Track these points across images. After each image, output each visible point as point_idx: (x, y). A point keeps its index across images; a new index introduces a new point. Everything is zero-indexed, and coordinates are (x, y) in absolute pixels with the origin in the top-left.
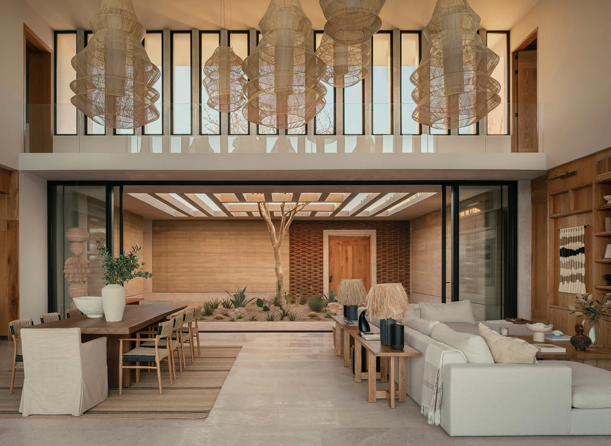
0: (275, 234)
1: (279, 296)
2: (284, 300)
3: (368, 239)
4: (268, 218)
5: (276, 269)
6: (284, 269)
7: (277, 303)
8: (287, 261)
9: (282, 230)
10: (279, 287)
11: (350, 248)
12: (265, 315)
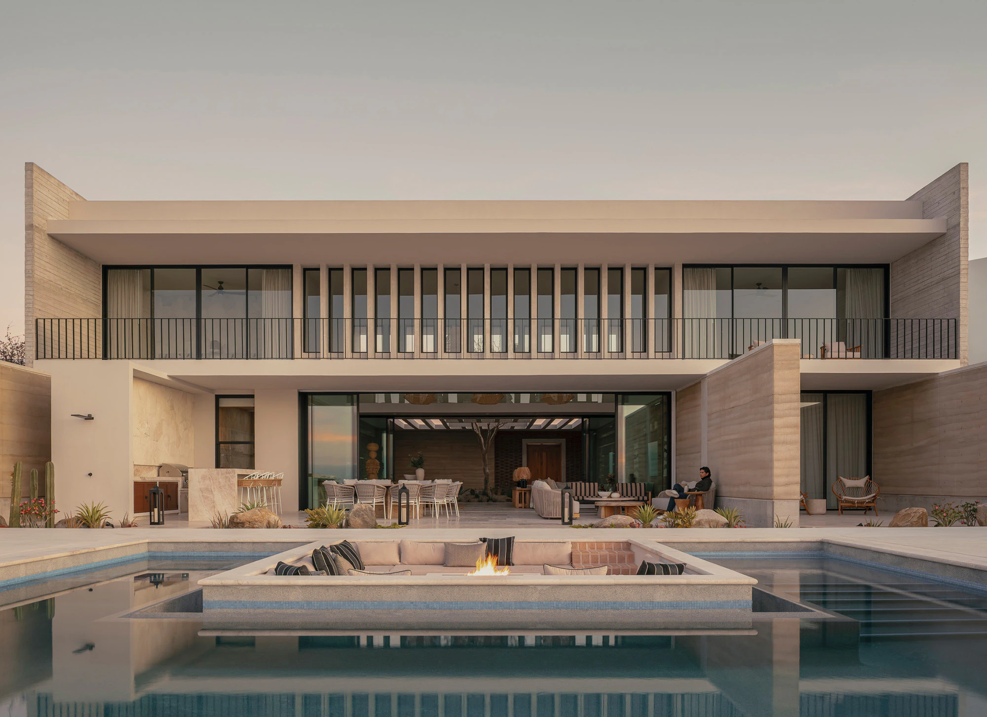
0: (483, 444)
1: (486, 488)
2: (489, 492)
3: (559, 446)
4: (479, 432)
5: (484, 470)
6: (490, 470)
7: (485, 493)
8: (493, 464)
9: (488, 441)
10: (486, 481)
11: (544, 454)
12: (477, 500)
